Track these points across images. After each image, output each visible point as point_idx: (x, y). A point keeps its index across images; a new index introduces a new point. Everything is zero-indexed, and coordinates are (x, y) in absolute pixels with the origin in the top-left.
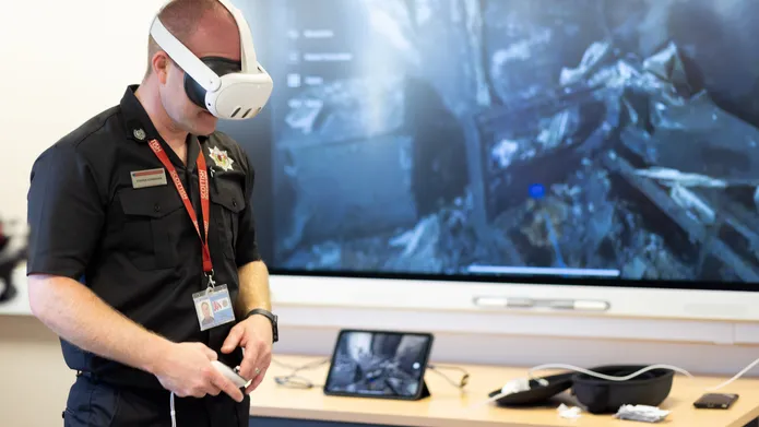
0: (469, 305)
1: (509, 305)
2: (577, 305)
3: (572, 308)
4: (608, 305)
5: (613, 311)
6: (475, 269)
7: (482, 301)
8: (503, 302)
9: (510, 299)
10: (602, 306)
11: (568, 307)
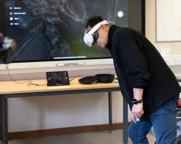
0: (55, 66)
1: (65, 65)
2: (79, 64)
3: (78, 64)
4: (85, 63)
5: (86, 64)
6: (55, 58)
7: (58, 65)
8: (63, 65)
9: (64, 64)
10: (83, 64)
11: (77, 64)
